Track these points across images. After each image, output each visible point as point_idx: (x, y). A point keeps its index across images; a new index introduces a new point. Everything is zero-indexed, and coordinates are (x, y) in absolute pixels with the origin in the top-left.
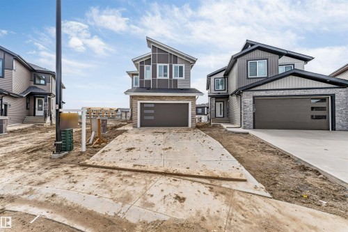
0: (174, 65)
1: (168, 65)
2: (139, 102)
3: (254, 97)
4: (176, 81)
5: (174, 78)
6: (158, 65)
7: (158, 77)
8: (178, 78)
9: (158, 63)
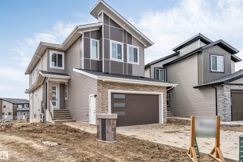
0: (128, 46)
1: (122, 44)
2: (110, 91)
3: (231, 90)
4: (130, 66)
5: (128, 62)
6: (111, 42)
7: (111, 58)
8: (133, 63)
9: (111, 39)
